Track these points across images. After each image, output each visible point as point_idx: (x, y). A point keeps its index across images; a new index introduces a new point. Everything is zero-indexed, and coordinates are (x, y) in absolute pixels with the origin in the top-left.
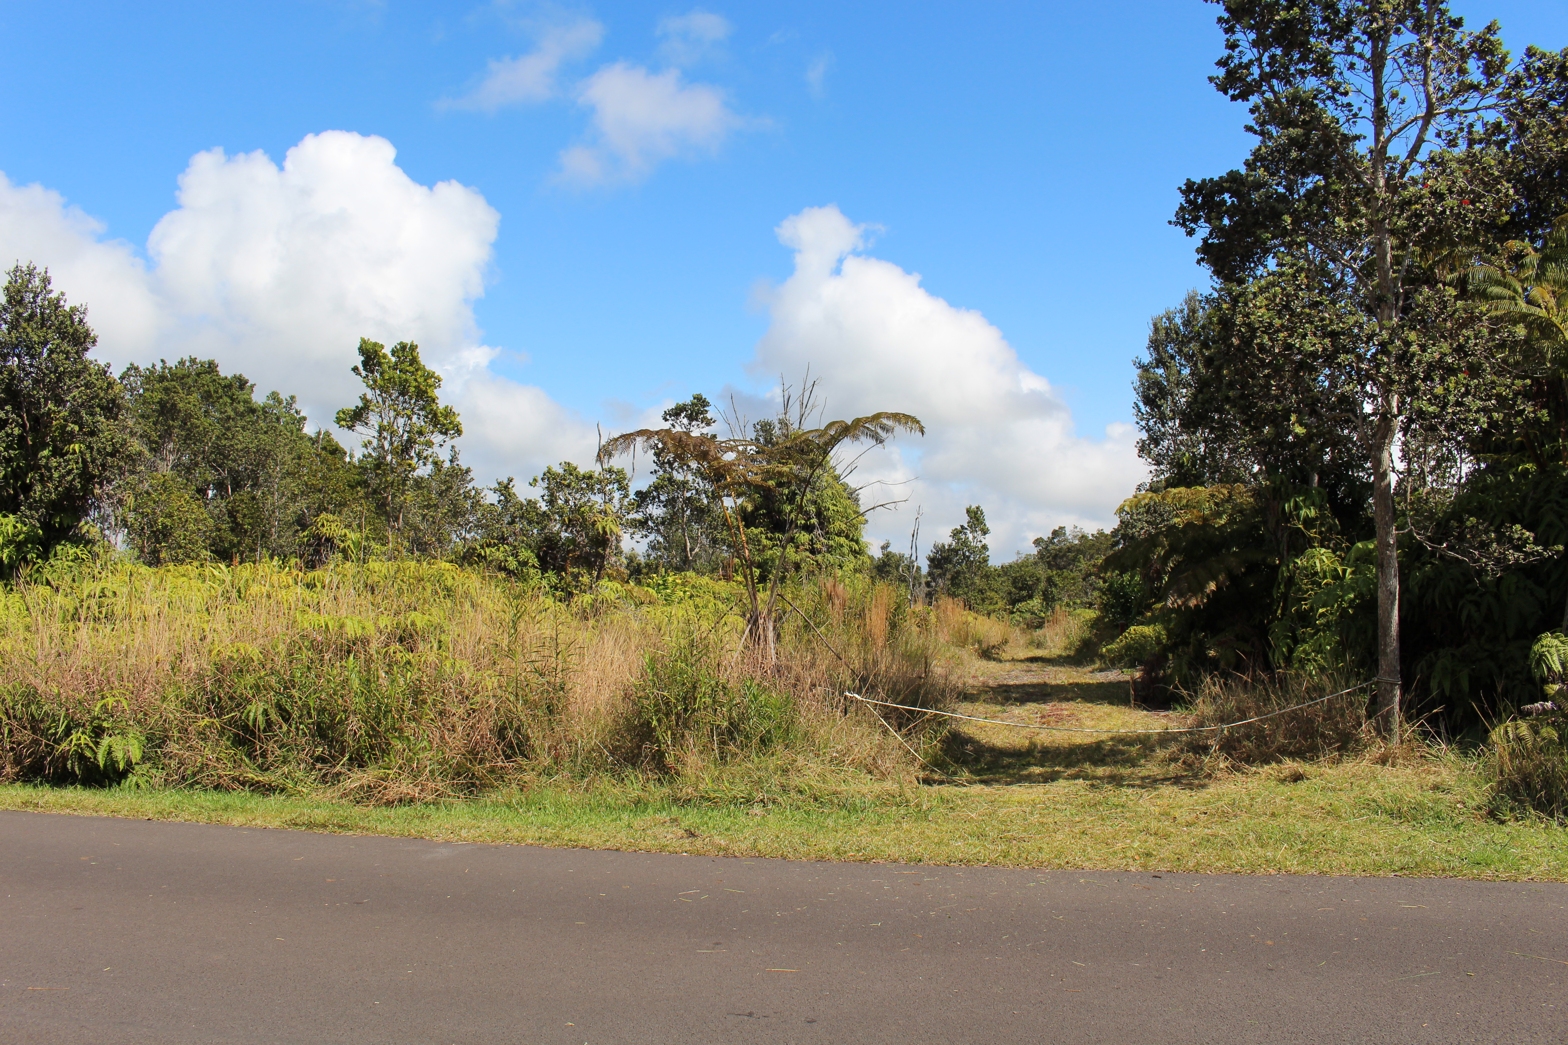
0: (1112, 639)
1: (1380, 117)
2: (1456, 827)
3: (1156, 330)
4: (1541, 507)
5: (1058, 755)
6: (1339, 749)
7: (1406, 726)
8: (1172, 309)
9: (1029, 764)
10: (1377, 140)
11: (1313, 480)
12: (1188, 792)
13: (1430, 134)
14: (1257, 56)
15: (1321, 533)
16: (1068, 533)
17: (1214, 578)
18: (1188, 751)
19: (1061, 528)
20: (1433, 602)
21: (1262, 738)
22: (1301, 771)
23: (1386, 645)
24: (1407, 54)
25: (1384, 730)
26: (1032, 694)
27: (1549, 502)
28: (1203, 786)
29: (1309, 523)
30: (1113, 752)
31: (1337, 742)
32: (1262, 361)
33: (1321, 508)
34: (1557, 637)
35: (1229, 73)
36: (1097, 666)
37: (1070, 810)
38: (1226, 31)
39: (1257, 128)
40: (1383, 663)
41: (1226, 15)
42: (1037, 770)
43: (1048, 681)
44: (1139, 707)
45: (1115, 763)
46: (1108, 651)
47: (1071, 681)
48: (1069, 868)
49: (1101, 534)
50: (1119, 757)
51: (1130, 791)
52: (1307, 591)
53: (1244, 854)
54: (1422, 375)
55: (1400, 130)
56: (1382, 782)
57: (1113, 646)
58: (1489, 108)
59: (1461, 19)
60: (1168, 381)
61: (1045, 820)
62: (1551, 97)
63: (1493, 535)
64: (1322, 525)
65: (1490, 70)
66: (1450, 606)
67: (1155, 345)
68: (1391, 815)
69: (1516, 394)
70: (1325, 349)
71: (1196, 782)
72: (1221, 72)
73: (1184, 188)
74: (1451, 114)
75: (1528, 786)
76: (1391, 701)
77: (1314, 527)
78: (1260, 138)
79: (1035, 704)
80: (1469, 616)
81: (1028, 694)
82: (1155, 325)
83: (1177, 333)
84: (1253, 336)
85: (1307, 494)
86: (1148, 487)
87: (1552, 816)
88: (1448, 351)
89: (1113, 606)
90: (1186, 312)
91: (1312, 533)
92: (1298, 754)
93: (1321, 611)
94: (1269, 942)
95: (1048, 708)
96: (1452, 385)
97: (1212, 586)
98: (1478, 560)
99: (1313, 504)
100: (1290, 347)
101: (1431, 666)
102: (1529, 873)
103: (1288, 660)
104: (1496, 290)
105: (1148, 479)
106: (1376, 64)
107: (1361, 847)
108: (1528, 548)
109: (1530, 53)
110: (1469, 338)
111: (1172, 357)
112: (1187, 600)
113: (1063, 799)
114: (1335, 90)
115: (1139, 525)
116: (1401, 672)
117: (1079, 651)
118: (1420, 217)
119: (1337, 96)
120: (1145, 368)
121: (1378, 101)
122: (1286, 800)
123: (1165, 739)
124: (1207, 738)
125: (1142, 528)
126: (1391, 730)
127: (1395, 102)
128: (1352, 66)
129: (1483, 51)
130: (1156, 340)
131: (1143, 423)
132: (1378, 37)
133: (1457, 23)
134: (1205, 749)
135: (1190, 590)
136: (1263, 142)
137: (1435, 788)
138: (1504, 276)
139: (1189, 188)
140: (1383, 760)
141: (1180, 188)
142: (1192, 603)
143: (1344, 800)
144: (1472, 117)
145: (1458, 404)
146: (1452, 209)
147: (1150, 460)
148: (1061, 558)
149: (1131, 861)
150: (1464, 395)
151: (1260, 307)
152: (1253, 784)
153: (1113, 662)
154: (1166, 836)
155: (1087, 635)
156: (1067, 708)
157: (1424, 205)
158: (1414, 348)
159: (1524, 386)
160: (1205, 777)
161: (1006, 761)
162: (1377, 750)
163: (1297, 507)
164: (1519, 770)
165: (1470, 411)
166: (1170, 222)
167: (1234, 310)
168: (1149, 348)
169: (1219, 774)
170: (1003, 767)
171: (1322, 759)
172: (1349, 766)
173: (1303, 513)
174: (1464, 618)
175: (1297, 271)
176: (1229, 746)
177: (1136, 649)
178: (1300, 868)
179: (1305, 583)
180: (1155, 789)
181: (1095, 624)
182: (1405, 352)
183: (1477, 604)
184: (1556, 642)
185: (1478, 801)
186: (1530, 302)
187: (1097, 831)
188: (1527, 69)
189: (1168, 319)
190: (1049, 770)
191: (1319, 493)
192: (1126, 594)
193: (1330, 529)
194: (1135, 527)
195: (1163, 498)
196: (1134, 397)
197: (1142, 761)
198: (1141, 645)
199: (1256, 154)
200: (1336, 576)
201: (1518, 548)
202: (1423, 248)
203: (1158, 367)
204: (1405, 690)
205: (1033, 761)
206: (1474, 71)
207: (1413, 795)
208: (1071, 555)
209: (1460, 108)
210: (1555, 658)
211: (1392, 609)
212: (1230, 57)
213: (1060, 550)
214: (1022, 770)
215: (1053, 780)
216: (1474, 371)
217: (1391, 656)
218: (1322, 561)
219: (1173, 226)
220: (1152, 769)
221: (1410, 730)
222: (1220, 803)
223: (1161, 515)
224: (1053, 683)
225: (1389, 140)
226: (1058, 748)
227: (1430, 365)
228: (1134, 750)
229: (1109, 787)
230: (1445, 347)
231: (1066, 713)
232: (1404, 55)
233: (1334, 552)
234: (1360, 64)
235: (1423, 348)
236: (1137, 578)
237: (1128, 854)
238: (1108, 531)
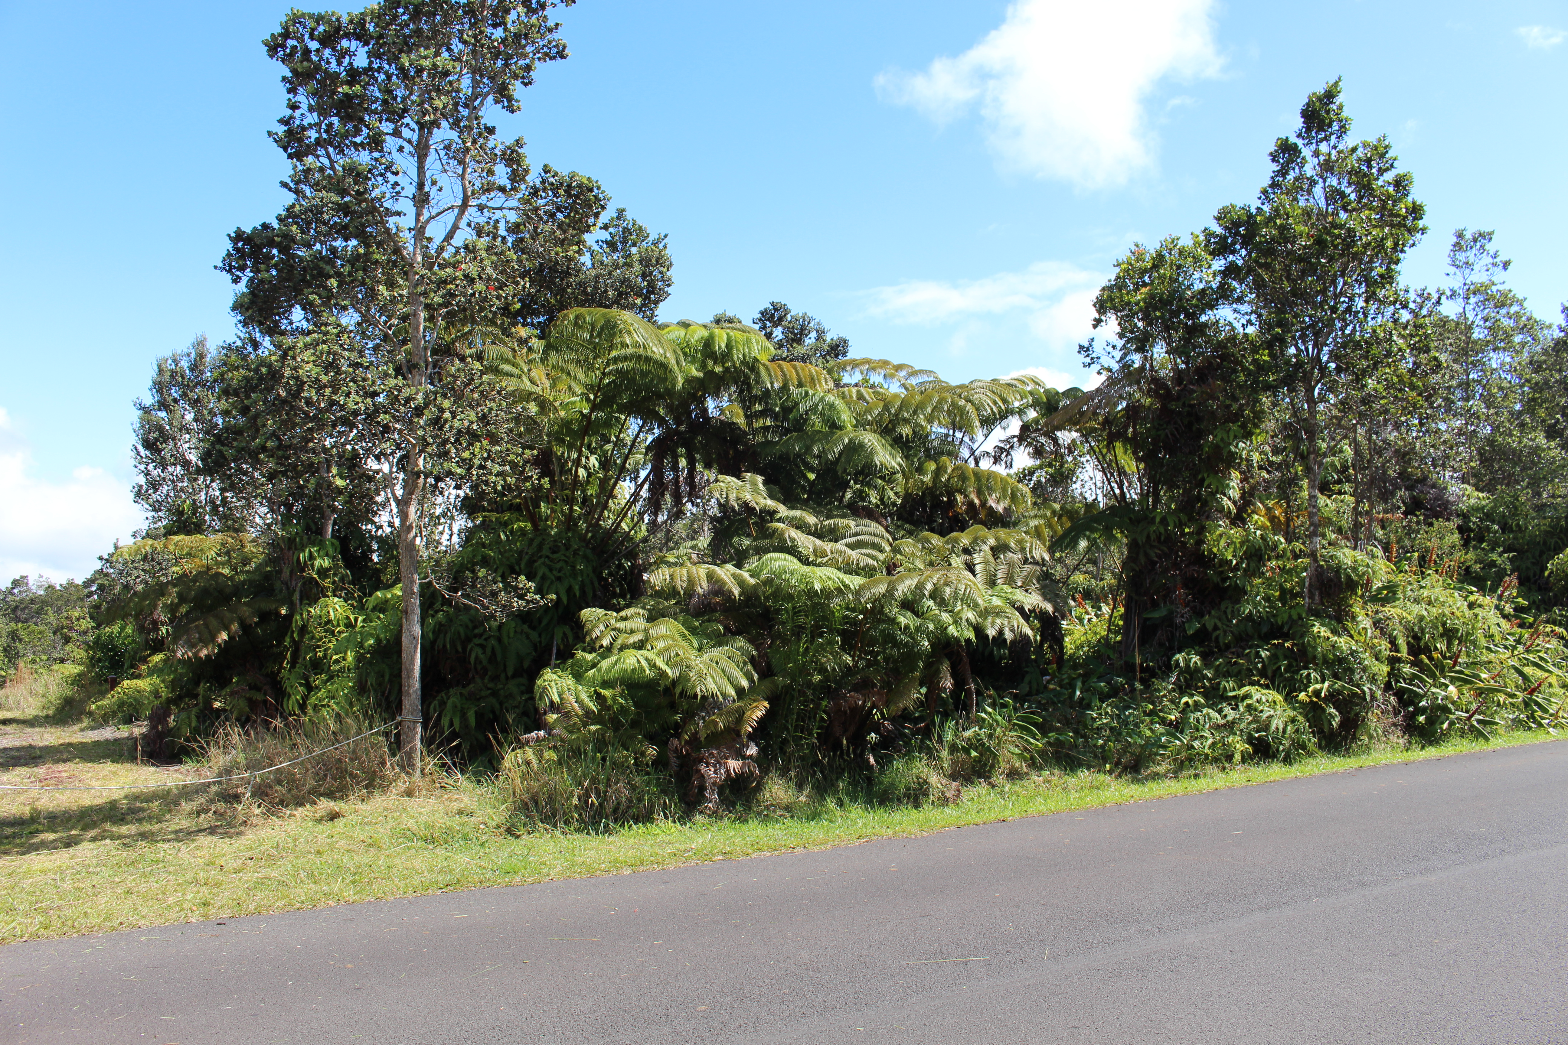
0: (103, 694)
1: (421, 200)
2: (482, 845)
3: (161, 371)
4: (535, 561)
5: (69, 819)
6: (366, 787)
7: (428, 759)
8: (179, 352)
9: (38, 831)
10: (417, 220)
11: (326, 532)
12: (227, 840)
13: (463, 224)
14: (317, 120)
15: (334, 582)
16: (31, 582)
17: (227, 628)
18: (219, 801)
19: (22, 577)
20: (444, 646)
21: (292, 782)
22: (337, 809)
23: (409, 686)
24: (447, 148)
25: (407, 766)
26: (19, 758)
27: (541, 557)
28: (240, 834)
29: (323, 573)
30: (132, 811)
31: (364, 780)
32: (306, 414)
33: (334, 558)
34: (555, 673)
35: (290, 133)
36: (85, 724)
37: (106, 872)
38: (289, 91)
39: (292, 185)
40: (406, 703)
41: (289, 75)
42: (51, 836)
43: (33, 743)
44: (149, 762)
45: (140, 821)
46: (98, 708)
47: (61, 742)
48: (123, 929)
49: (71, 584)
50: (141, 815)
51: (166, 846)
52: (321, 639)
53: (301, 893)
54: (452, 440)
55: (438, 214)
56: (411, 813)
57: (105, 702)
58: (512, 209)
59: (494, 128)
60: (171, 425)
61: (81, 885)
62: (559, 209)
63: (501, 585)
64: (335, 575)
65: (517, 177)
66: (460, 650)
67: (159, 387)
68: (426, 841)
69: (527, 462)
70: (367, 408)
71: (232, 830)
72: (281, 129)
73: (233, 235)
74: (481, 208)
75: (536, 803)
76: (414, 737)
77: (327, 577)
78: (294, 196)
79: (25, 768)
80: (477, 658)
81: (13, 758)
82: (159, 366)
83: (183, 377)
84: (300, 389)
85: (321, 544)
86: (144, 534)
87: (555, 826)
88: (475, 419)
89: (99, 660)
90: (193, 356)
91: (327, 582)
92: (330, 795)
93: (334, 657)
94: (350, 966)
95: (42, 771)
96: (477, 450)
97: (224, 636)
98: (488, 608)
99: (327, 555)
100: (332, 403)
101: (443, 704)
102: (548, 875)
103: (303, 707)
104: (507, 367)
105: (144, 526)
106: (421, 151)
107: (406, 872)
108: (529, 597)
109: (546, 170)
110: (491, 409)
111: (176, 401)
112: (198, 651)
113: (95, 862)
114: (388, 168)
115: (135, 573)
116: (422, 711)
117: (60, 710)
118: (452, 295)
119: (389, 174)
120: (146, 410)
121: (421, 186)
122: (328, 837)
123: (187, 793)
124: (237, 786)
125: (138, 577)
126: (414, 765)
127: (435, 189)
128: (401, 149)
129: (512, 160)
130: (160, 382)
131: (142, 467)
132: (426, 128)
133: (491, 131)
134: (237, 798)
135: (201, 640)
136: (297, 200)
137: (460, 812)
138: (514, 357)
139: (239, 236)
140: (409, 793)
141: (229, 235)
142: (203, 653)
143: (382, 832)
144: (498, 214)
145: (482, 467)
146: (480, 292)
147: (147, 506)
148: (23, 610)
149: (190, 914)
150: (486, 460)
151: (308, 363)
152: (291, 826)
153: (104, 720)
154: (217, 885)
155: (68, 692)
156: (64, 769)
157: (457, 286)
158: (447, 415)
159: (533, 455)
160: (241, 825)
161: (9, 831)
162: (402, 785)
163: (311, 557)
164: (528, 790)
165: (491, 474)
166: (216, 267)
167: (283, 363)
168: (151, 389)
169: (255, 821)
170: (7, 838)
171: (352, 797)
172: (379, 802)
173: (317, 563)
174: (472, 660)
175: (340, 332)
176: (261, 792)
177: (131, 704)
178: (357, 897)
179: (319, 632)
180: (193, 840)
181: (78, 680)
182: (440, 417)
183: (482, 646)
184: (555, 677)
185: (497, 820)
186: (532, 382)
187: (143, 888)
188: (543, 182)
189: (174, 361)
190: (65, 834)
191: (333, 544)
192: (115, 647)
193: (342, 579)
194: (130, 575)
195: (165, 547)
196: (133, 439)
197: (168, 816)
198: (135, 699)
199: (289, 209)
200: (349, 625)
201: (521, 597)
202: (448, 323)
203: (160, 410)
204: (425, 727)
205: (41, 828)
206: (502, 175)
207: (442, 821)
208: (35, 607)
209: (489, 204)
210: (555, 690)
211: (415, 652)
212: (291, 117)
213: (21, 601)
214: (32, 838)
215: (76, 844)
216: (494, 439)
217: (414, 696)
218: (335, 610)
219: (218, 271)
220: (179, 822)
221: (431, 763)
222: (263, 848)
223: (159, 564)
224: (41, 744)
225: (428, 222)
226: (65, 812)
227: (459, 431)
228: (155, 805)
229: (144, 843)
230: (473, 416)
231: (64, 775)
232: (445, 148)
233: (346, 601)
234: (408, 148)
235: (454, 415)
236: (129, 630)
237: (185, 906)
238: (79, 581)
